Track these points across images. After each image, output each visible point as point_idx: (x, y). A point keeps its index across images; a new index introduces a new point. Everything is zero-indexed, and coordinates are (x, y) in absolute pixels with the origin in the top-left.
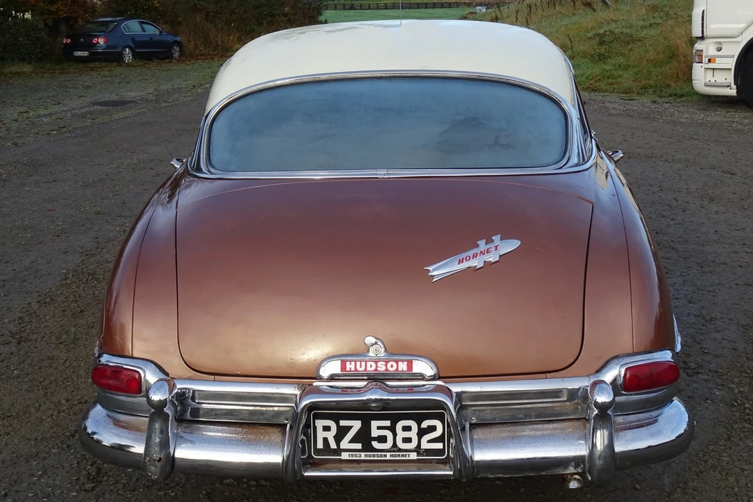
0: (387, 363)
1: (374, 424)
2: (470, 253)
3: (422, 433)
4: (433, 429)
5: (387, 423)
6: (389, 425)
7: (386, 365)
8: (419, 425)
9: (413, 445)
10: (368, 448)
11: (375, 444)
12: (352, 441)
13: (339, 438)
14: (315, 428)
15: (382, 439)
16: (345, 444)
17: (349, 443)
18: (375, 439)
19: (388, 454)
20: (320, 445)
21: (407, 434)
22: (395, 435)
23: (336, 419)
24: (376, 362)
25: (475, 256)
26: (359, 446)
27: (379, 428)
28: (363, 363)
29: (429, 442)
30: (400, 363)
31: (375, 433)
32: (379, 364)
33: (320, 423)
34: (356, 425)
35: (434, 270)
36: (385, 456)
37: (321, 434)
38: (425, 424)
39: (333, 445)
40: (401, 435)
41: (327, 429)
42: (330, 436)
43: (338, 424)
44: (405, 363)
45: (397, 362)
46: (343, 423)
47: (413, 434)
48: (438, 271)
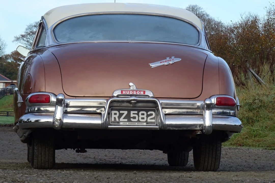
0: (136, 91)
1: (132, 112)
2: (164, 60)
3: (148, 116)
4: (152, 115)
5: (136, 112)
6: (137, 113)
7: (136, 92)
8: (147, 113)
9: (145, 120)
10: (129, 121)
11: (132, 120)
12: (124, 118)
13: (119, 117)
14: (111, 114)
15: (134, 118)
16: (121, 119)
17: (123, 119)
18: (132, 118)
19: (136, 123)
20: (113, 120)
21: (143, 116)
22: (139, 116)
23: (119, 110)
24: (133, 91)
25: (166, 61)
26: (126, 120)
27: (133, 114)
28: (129, 92)
29: (150, 119)
30: (141, 92)
31: (132, 115)
32: (134, 92)
33: (113, 112)
34: (126, 113)
35: (151, 65)
36: (135, 124)
37: (113, 116)
38: (149, 113)
39: (117, 120)
40: (141, 116)
41: (115, 114)
42: (117, 116)
43: (119, 112)
44: (143, 92)
45: (140, 91)
46: (121, 112)
47: (145, 116)
48: (153, 65)
